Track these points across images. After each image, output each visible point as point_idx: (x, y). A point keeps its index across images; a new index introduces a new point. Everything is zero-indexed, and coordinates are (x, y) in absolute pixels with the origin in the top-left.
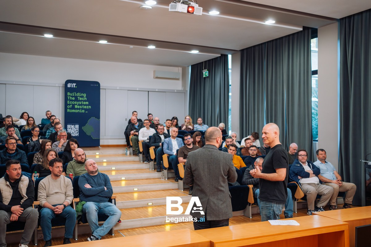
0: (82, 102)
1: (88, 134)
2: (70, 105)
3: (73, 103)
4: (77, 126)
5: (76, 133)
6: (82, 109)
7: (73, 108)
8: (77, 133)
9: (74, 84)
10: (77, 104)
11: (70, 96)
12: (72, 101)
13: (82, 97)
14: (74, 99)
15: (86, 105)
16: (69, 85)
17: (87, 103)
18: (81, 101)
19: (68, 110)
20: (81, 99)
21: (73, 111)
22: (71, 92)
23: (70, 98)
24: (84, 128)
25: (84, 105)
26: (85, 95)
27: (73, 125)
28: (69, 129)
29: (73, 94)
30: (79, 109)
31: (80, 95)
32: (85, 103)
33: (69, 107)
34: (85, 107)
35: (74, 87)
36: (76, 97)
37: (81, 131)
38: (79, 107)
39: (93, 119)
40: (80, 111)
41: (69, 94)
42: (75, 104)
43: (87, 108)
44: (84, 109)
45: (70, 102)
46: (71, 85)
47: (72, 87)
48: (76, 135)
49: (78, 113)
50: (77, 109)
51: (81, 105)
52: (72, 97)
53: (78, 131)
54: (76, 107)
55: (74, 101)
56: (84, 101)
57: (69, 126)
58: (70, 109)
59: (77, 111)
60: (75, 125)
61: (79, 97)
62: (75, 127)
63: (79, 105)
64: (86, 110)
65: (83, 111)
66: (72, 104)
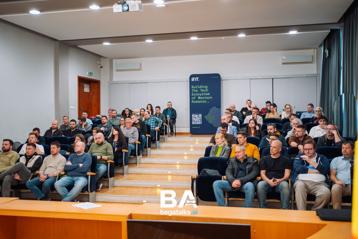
0: (204, 94)
1: (210, 122)
2: (194, 96)
3: (197, 94)
4: (200, 115)
5: (199, 121)
6: (204, 100)
7: (197, 99)
8: (201, 121)
9: (197, 78)
10: (200, 95)
11: (193, 89)
12: (196, 93)
13: (204, 89)
14: (197, 91)
15: (208, 96)
16: (193, 79)
17: (209, 94)
18: (203, 92)
19: (193, 102)
20: (203, 91)
21: (197, 102)
22: (194, 86)
23: (193, 90)
24: (206, 117)
25: (206, 96)
26: (206, 87)
27: (197, 114)
28: (194, 118)
29: (196, 87)
30: (202, 100)
31: (202, 88)
32: (206, 94)
33: (193, 98)
34: (207, 98)
35: (197, 80)
36: (199, 89)
37: (203, 119)
38: (201, 98)
39: (214, 108)
40: (203, 102)
41: (193, 87)
42: (198, 96)
43: (209, 98)
44: (206, 100)
45: (193, 94)
46: (194, 79)
47: (195, 80)
48: (200, 123)
49: (201, 103)
50: (200, 100)
51: (204, 96)
52: (196, 89)
53: (201, 120)
54: (199, 98)
55: (198, 93)
56: (206, 92)
57: (193, 116)
58: (194, 100)
59: (200, 102)
60: (198, 115)
61: (201, 89)
62: (198, 116)
63: (202, 96)
64: (207, 100)
65: (205, 102)
66: (196, 96)
